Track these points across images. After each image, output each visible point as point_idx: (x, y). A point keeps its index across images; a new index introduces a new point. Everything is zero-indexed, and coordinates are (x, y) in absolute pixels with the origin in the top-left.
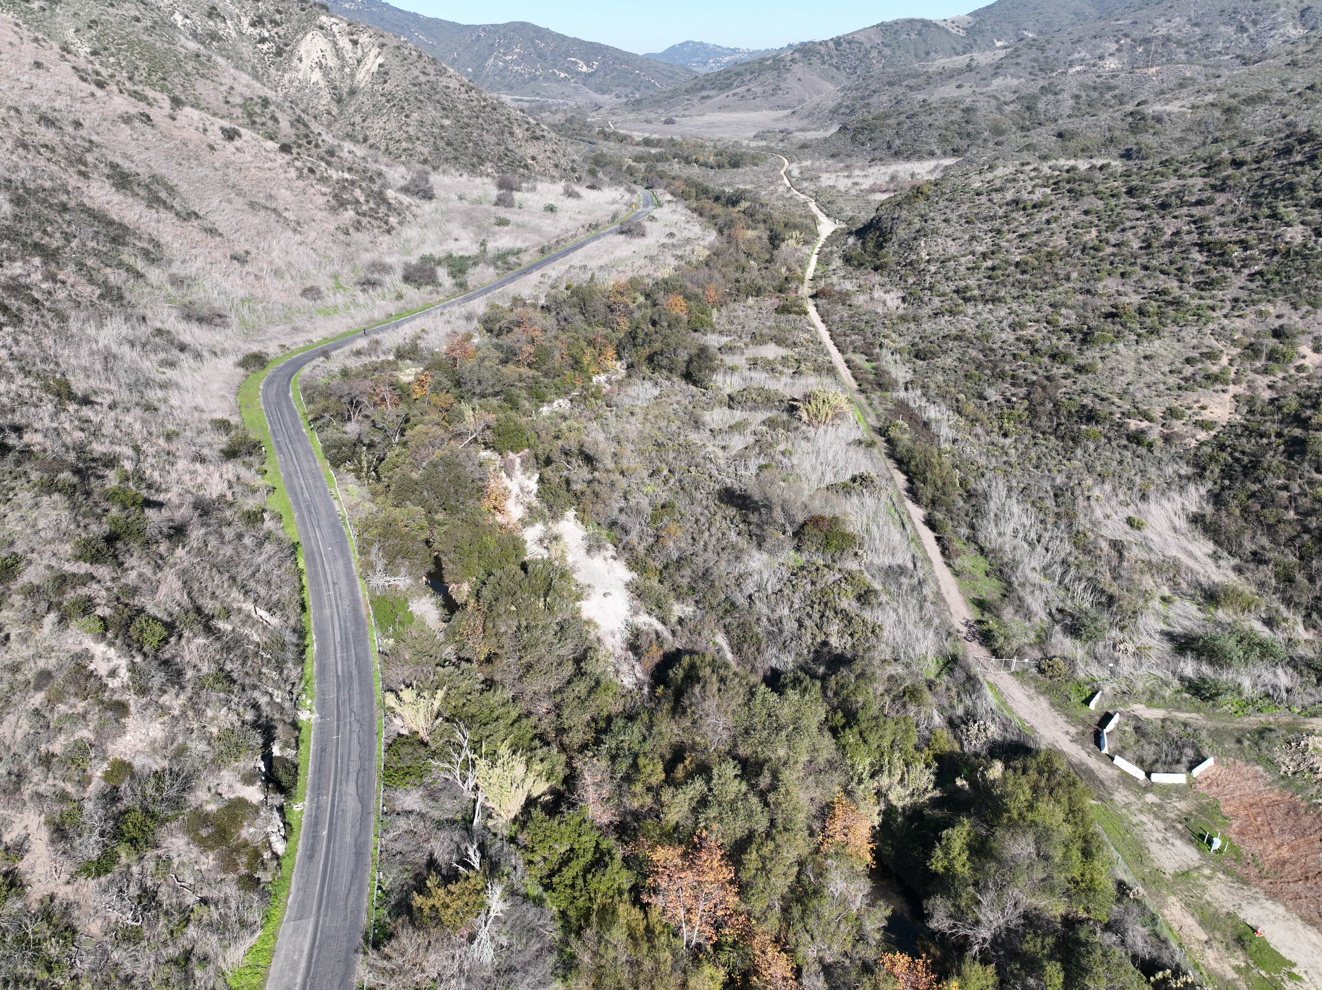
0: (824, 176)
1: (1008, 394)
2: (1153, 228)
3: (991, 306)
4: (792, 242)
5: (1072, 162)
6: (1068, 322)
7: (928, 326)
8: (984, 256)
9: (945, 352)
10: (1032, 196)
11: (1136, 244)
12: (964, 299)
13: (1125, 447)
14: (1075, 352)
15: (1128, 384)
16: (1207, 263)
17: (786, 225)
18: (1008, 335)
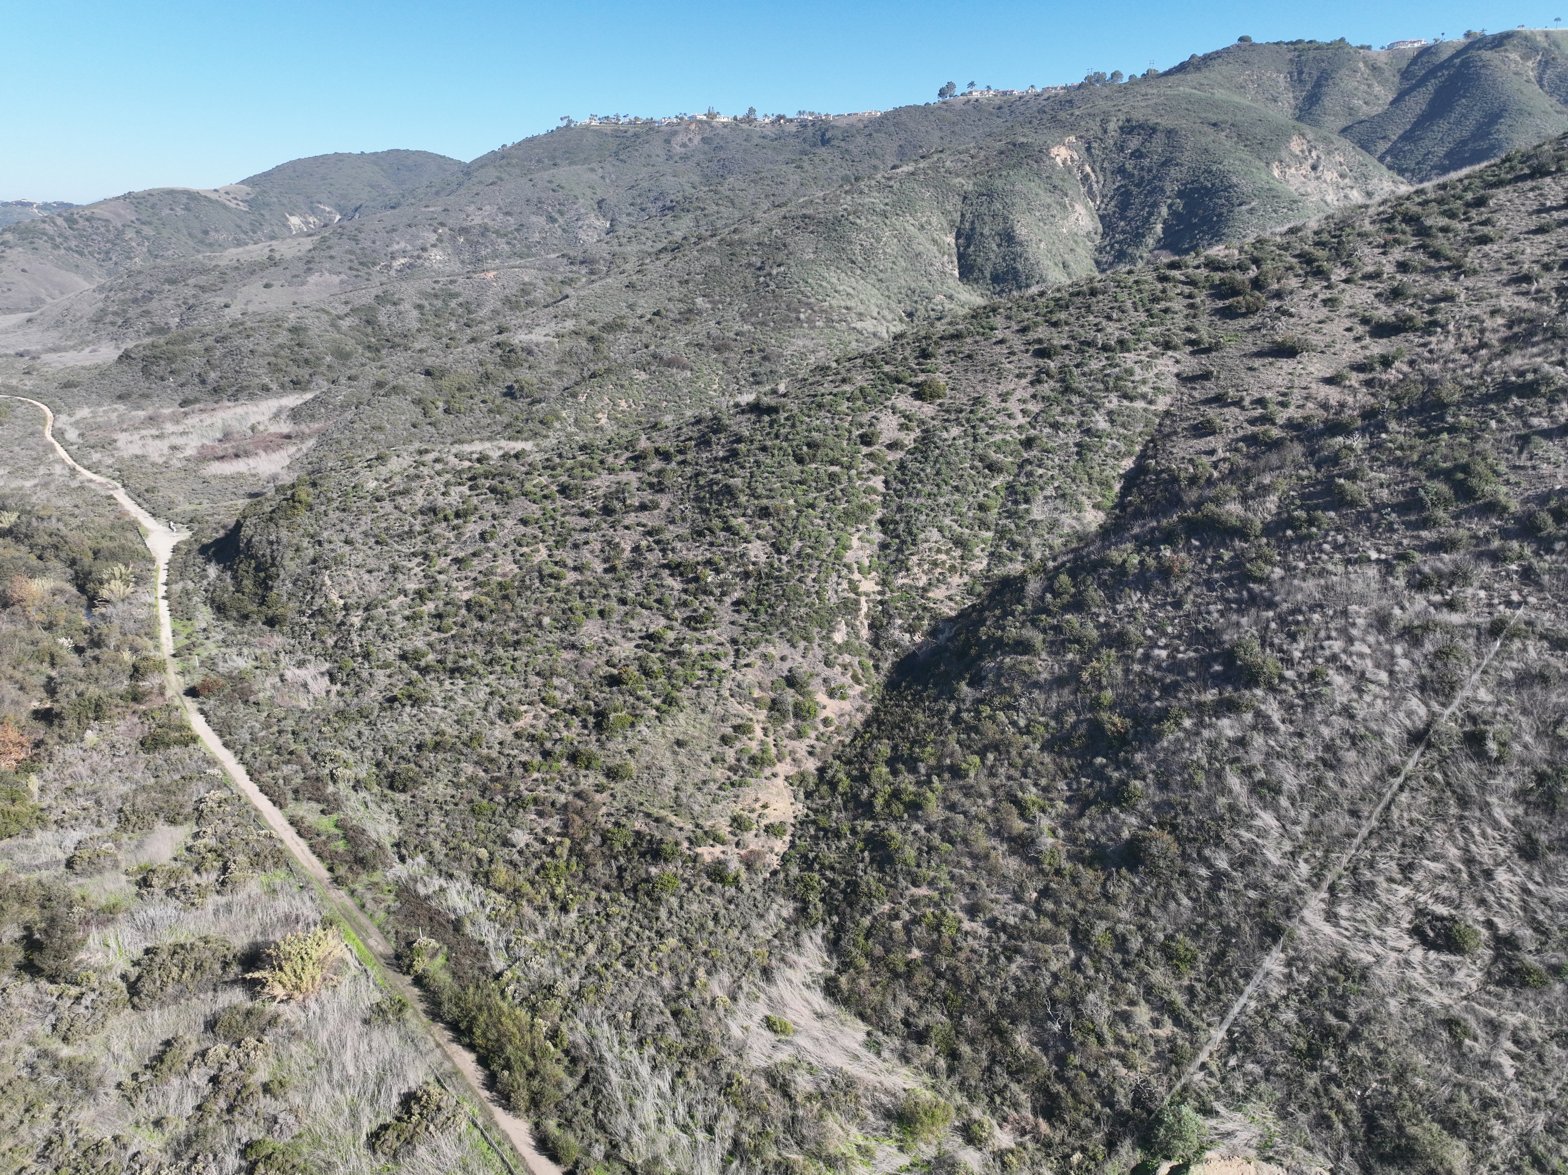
0: (122, 438)
1: (539, 830)
2: (609, 543)
3: (461, 683)
4: (117, 586)
5: (477, 447)
6: (566, 697)
7: (389, 729)
8: (420, 595)
9: (429, 774)
10: (448, 499)
11: (599, 567)
12: (417, 668)
13: (710, 890)
14: (594, 747)
15: (676, 789)
16: (685, 591)
17: (96, 553)
18: (501, 732)
